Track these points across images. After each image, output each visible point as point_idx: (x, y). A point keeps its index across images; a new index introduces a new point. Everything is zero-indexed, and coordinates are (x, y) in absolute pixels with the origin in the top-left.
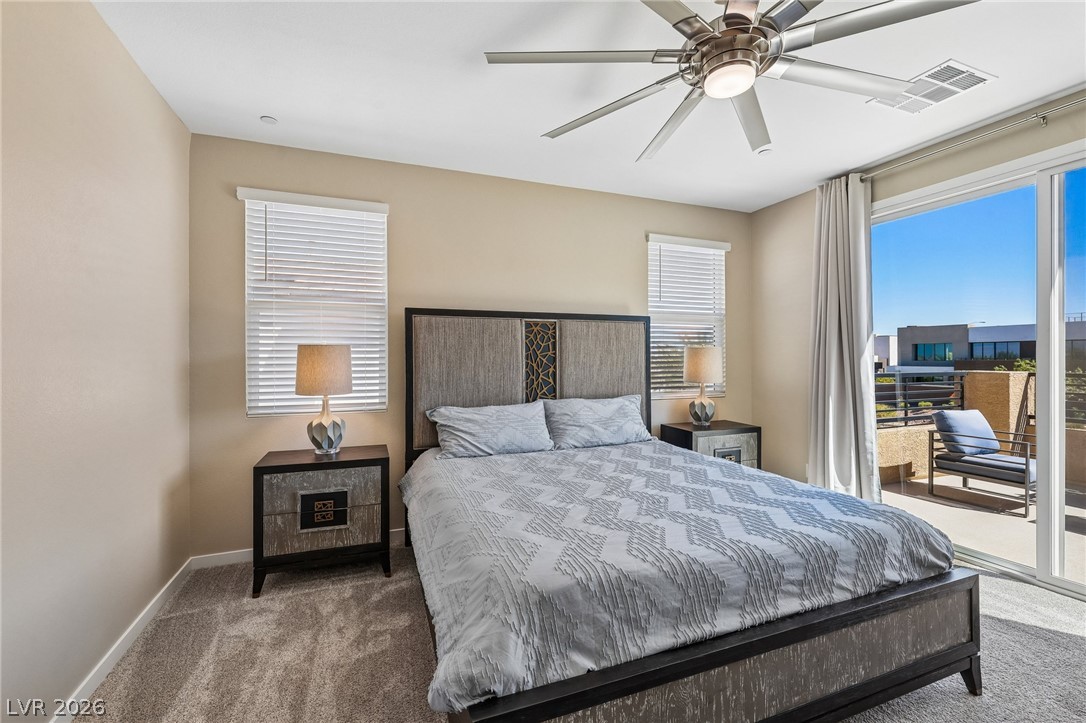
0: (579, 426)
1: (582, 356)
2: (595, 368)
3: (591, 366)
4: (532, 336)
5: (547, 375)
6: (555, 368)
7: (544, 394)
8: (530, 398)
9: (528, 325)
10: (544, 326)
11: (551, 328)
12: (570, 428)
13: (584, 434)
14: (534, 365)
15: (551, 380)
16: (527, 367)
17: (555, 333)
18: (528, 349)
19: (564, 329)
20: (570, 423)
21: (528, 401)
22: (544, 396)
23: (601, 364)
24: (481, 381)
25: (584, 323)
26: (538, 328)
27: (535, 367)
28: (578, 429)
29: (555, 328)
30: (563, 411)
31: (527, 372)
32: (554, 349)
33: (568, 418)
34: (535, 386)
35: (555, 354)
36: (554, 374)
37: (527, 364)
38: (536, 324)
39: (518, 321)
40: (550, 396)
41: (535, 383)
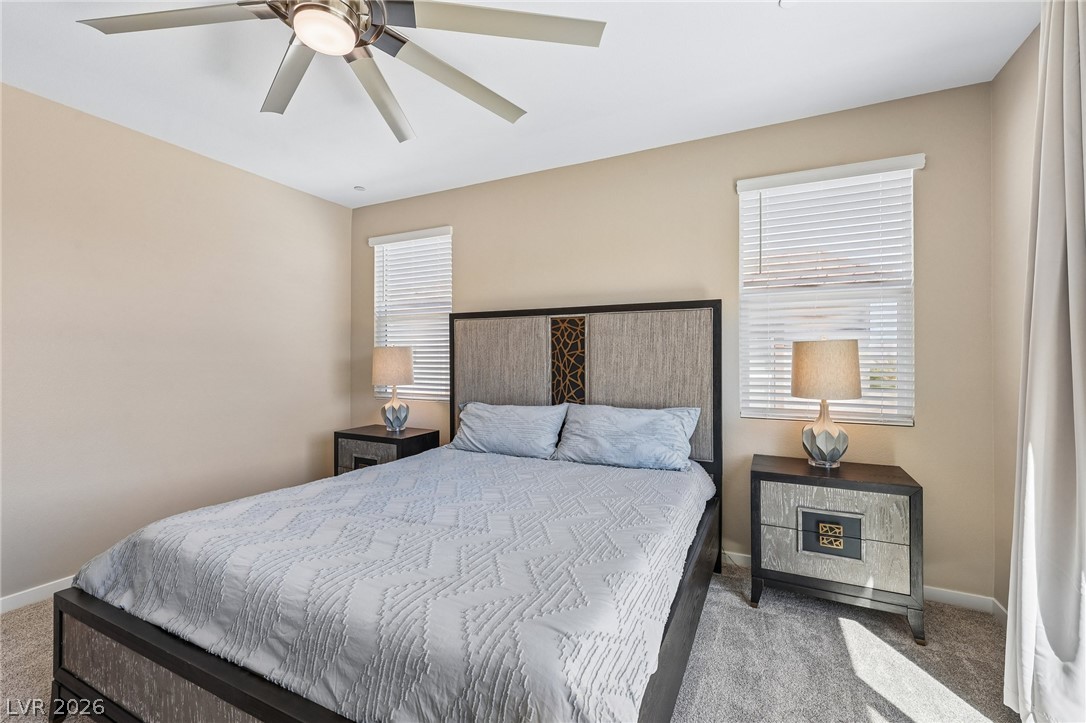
0: (584, 437)
1: (614, 355)
2: (632, 371)
3: (626, 368)
4: (559, 334)
5: (573, 376)
6: (584, 368)
7: (572, 397)
8: (556, 400)
9: (554, 322)
10: (572, 322)
11: (580, 323)
12: (574, 437)
13: (586, 448)
14: (561, 365)
15: (579, 382)
16: (553, 367)
17: (584, 329)
18: (554, 348)
19: (592, 324)
20: (577, 432)
21: (554, 404)
22: (571, 400)
23: (640, 364)
24: (507, 380)
25: (618, 315)
26: (566, 324)
27: (562, 368)
28: (582, 440)
29: (583, 324)
30: (577, 418)
31: (553, 373)
32: (583, 347)
33: (577, 426)
34: (561, 387)
35: (584, 353)
36: (583, 375)
37: (553, 363)
38: (563, 321)
39: (542, 319)
40: (578, 401)
41: (562, 385)
